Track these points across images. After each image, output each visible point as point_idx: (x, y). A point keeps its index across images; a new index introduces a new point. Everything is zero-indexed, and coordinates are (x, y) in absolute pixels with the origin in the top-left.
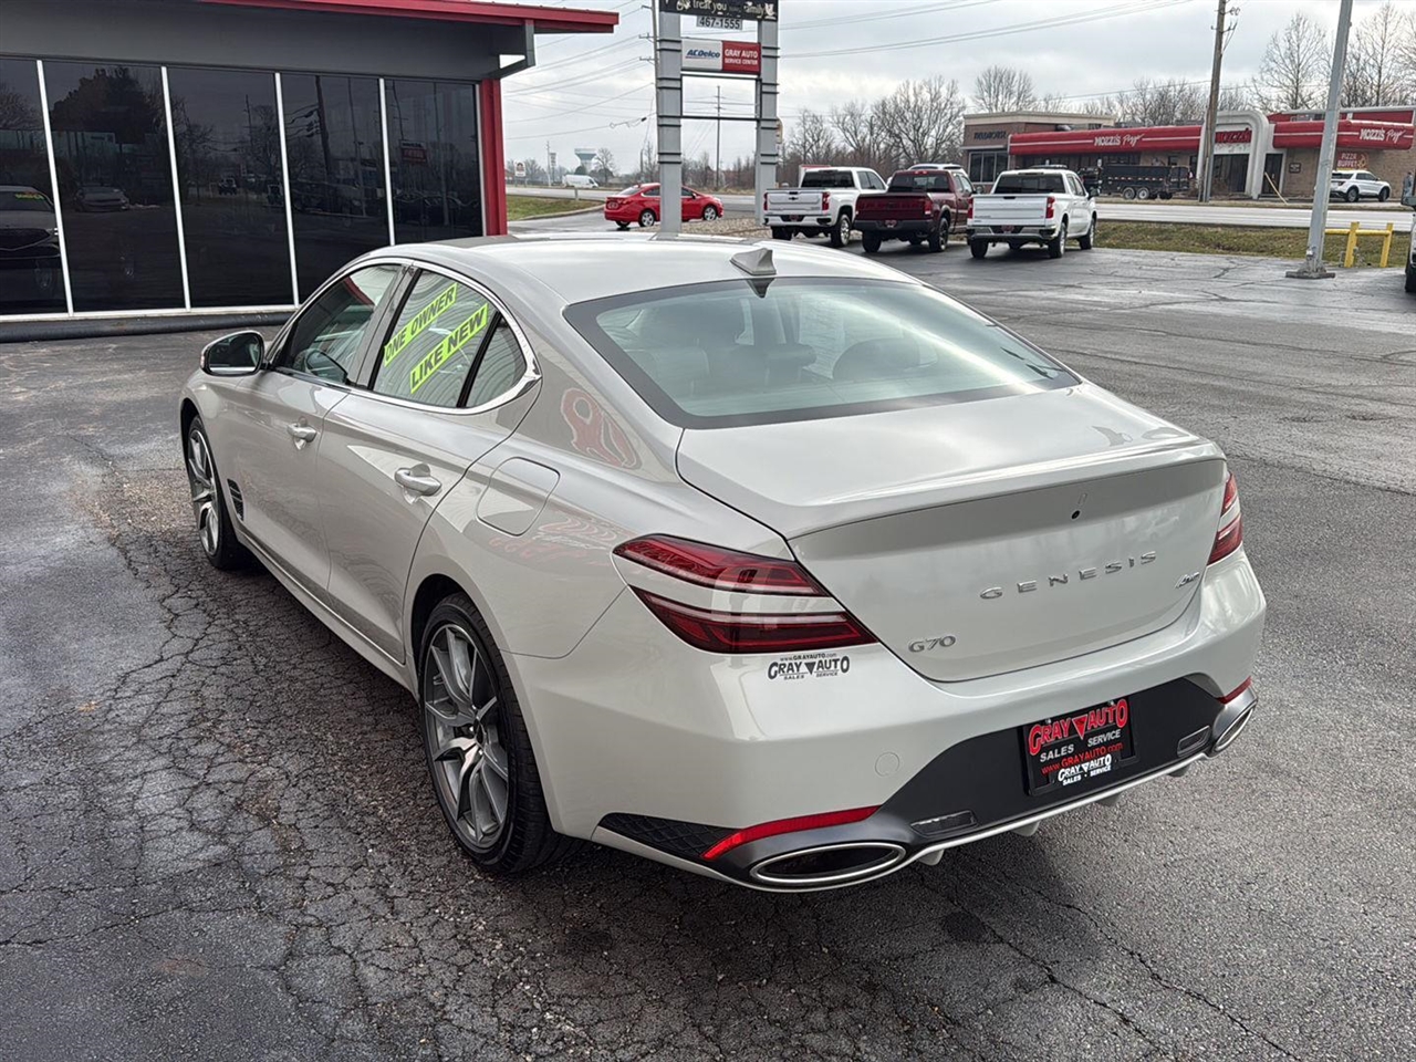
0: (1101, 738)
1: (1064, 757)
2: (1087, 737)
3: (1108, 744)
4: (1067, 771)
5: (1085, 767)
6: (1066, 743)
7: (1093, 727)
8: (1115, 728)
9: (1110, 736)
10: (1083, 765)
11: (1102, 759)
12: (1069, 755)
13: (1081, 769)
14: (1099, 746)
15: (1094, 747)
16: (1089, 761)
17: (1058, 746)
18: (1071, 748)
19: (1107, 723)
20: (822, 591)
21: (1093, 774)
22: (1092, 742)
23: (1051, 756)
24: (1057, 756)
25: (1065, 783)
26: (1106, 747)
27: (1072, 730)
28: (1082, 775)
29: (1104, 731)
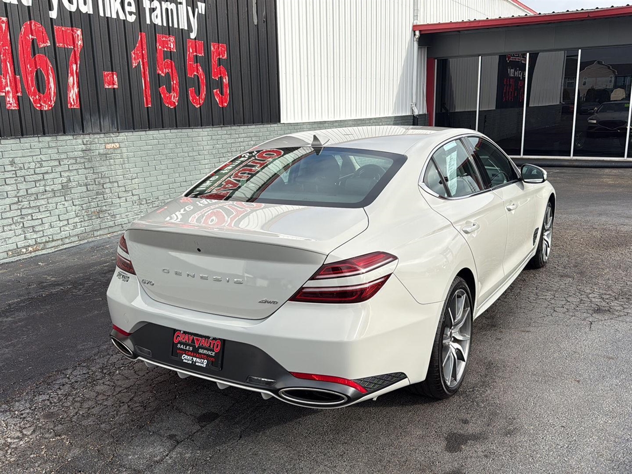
0: (205, 352)
1: (187, 350)
2: (199, 348)
3: (208, 356)
4: (186, 356)
5: (195, 359)
6: (190, 346)
7: (202, 345)
8: (213, 351)
9: (210, 353)
10: (194, 358)
11: (203, 360)
12: (189, 351)
13: (192, 359)
14: (204, 354)
15: (201, 353)
16: (197, 358)
17: (186, 344)
18: (191, 349)
19: (210, 346)
20: (127, 252)
21: (197, 364)
22: (201, 351)
23: (182, 347)
24: (184, 348)
25: (184, 361)
26: (207, 357)
27: (193, 341)
28: (193, 362)
29: (208, 350)
